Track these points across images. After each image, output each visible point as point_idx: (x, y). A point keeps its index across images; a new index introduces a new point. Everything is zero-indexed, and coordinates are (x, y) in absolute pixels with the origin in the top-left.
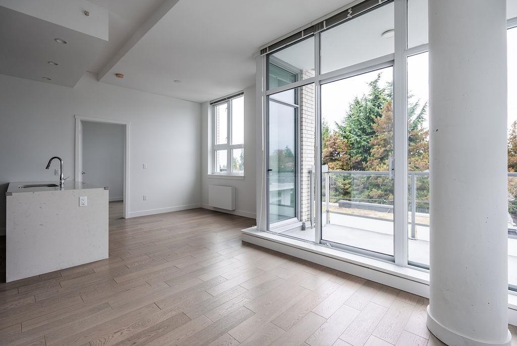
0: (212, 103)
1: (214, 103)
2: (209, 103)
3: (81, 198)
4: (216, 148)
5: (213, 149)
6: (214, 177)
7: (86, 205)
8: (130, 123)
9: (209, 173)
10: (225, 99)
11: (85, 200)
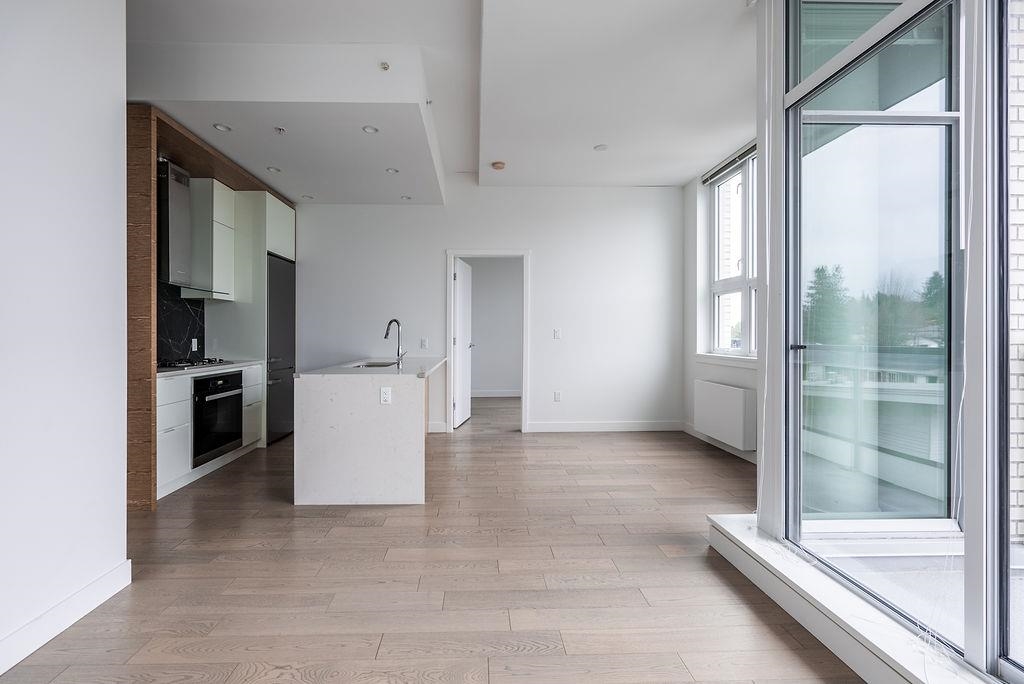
0: (706, 180)
1: (712, 178)
2: (700, 182)
3: (383, 389)
4: (715, 291)
5: (710, 291)
6: (710, 361)
7: (390, 401)
8: (531, 251)
9: (701, 348)
10: (733, 162)
11: (388, 393)
